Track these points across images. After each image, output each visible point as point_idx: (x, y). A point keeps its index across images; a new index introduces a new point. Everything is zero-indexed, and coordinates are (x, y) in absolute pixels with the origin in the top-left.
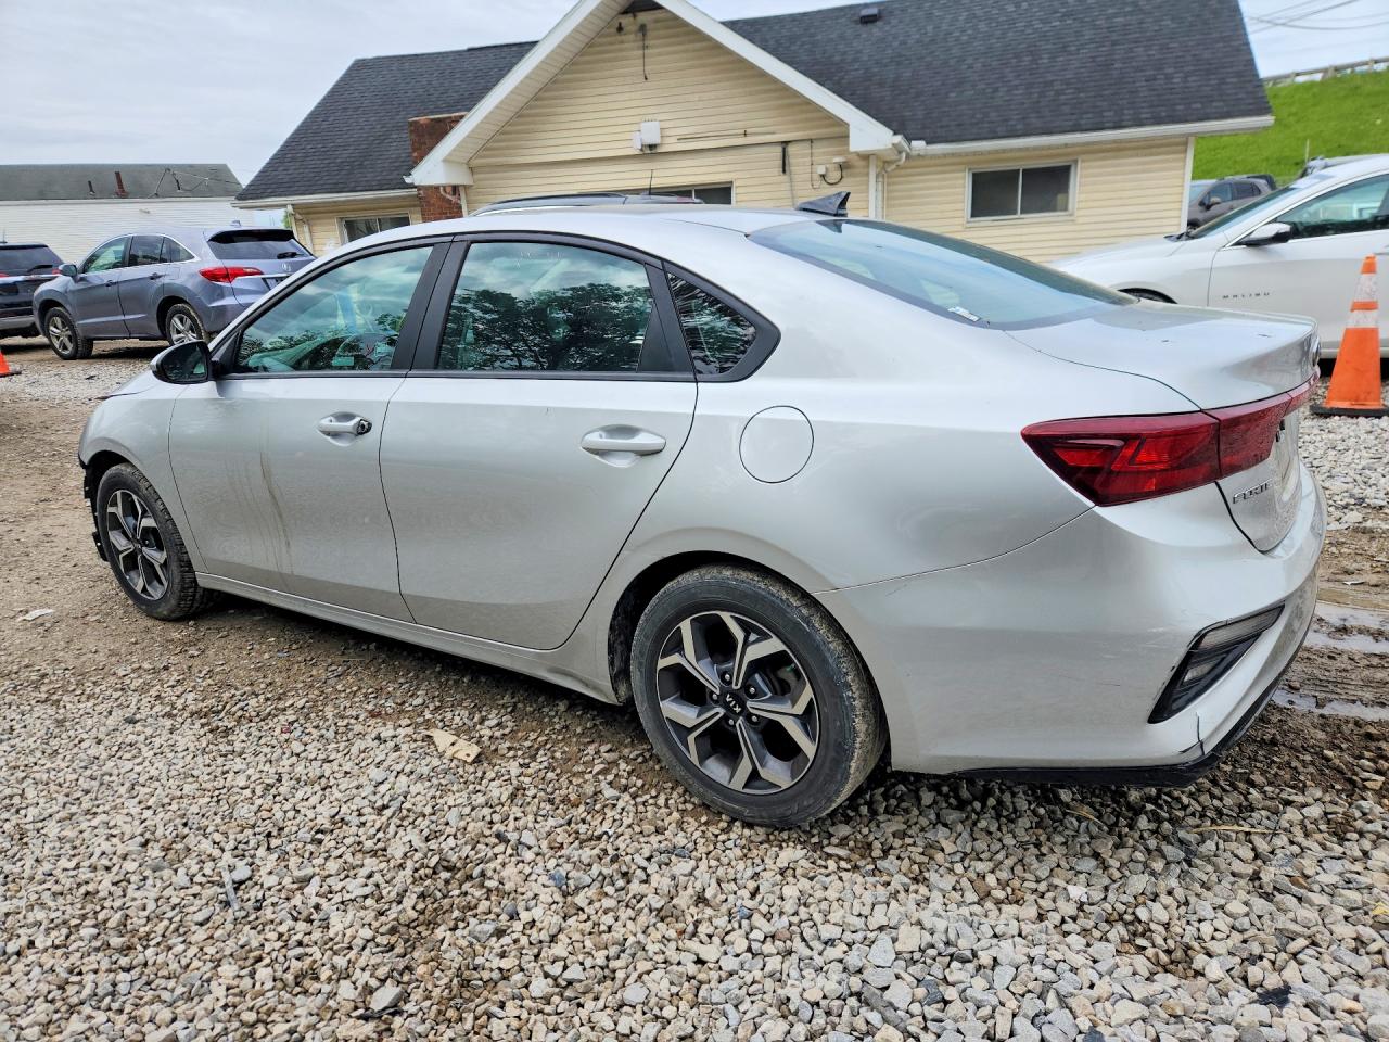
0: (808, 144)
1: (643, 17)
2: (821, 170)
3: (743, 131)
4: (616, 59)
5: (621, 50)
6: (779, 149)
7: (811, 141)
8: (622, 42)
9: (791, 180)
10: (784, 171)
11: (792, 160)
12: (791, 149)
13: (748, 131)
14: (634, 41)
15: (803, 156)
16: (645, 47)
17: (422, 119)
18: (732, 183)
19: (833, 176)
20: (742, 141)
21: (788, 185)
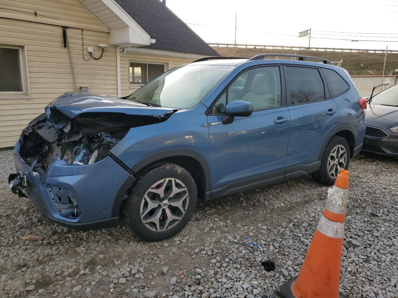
0: (80, 32)
2: (90, 49)
3: (33, 11)
6: (60, 30)
7: (82, 29)
9: (69, 53)
10: (65, 46)
11: (69, 40)
12: (69, 32)
13: (38, 12)
15: (77, 38)
18: (22, 47)
19: (97, 54)
20: (32, 18)
21: (66, 55)
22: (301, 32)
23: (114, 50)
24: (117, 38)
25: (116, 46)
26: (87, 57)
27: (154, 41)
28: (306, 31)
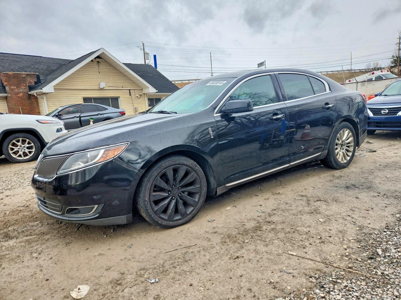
0: (134, 90)
1: (98, 60)
2: (137, 96)
3: (122, 86)
4: (92, 67)
5: (93, 66)
6: (129, 91)
7: (135, 90)
8: (93, 64)
10: (130, 95)
11: (131, 93)
12: (131, 91)
14: (96, 64)
15: (133, 93)
16: (99, 66)
17: (10, 73)
18: (119, 97)
19: (139, 97)
20: (122, 88)
21: (131, 98)
22: (260, 64)
23: (144, 95)
24: (145, 91)
25: (144, 94)
26: (136, 98)
27: (157, 91)
28: (262, 63)
